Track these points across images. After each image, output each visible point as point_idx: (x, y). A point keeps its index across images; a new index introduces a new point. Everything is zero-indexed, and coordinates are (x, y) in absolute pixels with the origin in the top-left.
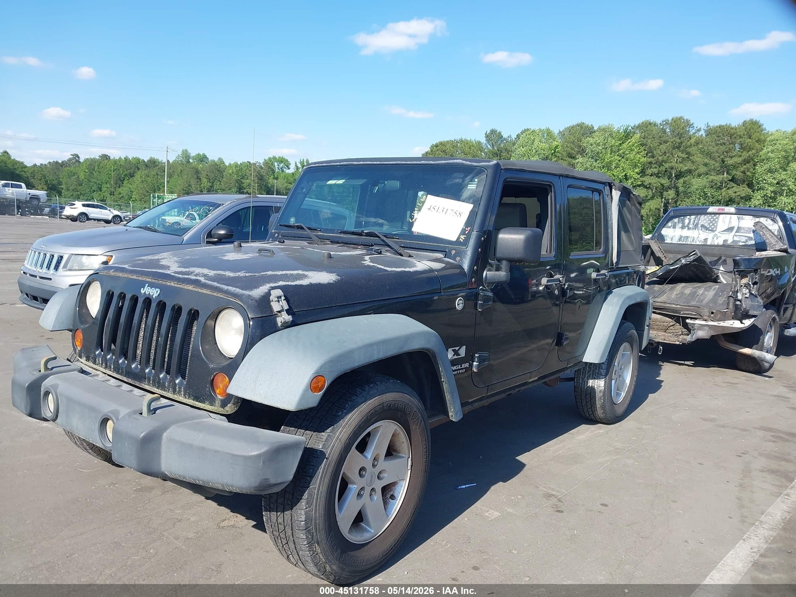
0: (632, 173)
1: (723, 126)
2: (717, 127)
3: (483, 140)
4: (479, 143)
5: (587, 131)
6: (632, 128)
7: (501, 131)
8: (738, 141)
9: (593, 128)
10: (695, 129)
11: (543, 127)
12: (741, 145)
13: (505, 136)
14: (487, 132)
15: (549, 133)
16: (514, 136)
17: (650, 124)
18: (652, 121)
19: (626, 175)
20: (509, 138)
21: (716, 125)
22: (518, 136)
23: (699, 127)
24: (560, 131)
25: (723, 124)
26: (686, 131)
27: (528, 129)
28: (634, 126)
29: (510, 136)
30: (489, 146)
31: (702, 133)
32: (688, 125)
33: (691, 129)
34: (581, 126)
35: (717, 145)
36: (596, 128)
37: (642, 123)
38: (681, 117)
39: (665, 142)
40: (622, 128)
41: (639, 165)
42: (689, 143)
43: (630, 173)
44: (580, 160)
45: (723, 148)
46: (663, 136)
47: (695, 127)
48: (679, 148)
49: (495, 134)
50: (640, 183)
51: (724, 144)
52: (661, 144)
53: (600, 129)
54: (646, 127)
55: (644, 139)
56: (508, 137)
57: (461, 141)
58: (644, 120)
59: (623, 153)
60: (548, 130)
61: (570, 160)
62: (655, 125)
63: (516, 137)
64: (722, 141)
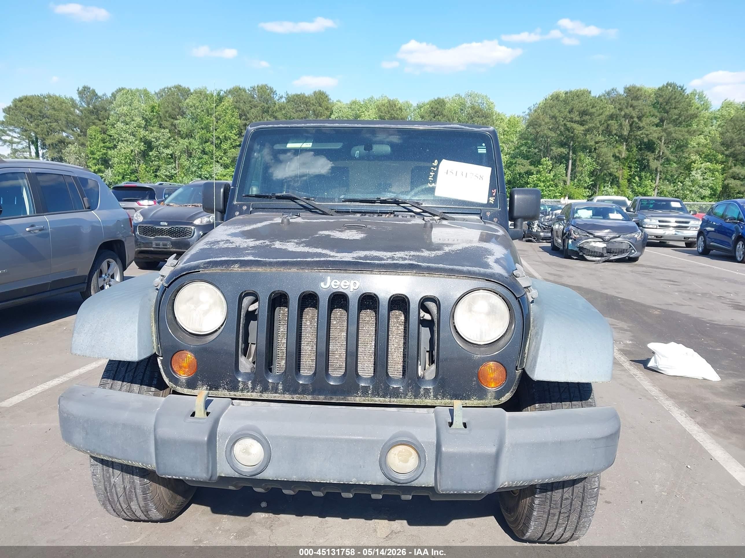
0: (230, 134)
1: (299, 95)
2: (294, 95)
3: (76, 97)
4: (72, 100)
5: (185, 93)
6: (224, 92)
7: (94, 88)
8: (312, 108)
9: (190, 90)
10: (278, 96)
11: (141, 88)
12: (314, 111)
13: (100, 94)
14: (79, 88)
15: (146, 93)
16: (109, 95)
17: (240, 89)
18: (241, 87)
19: (225, 136)
20: (104, 97)
21: (293, 94)
22: (114, 95)
23: (281, 95)
24: (155, 92)
25: (299, 93)
26: (271, 97)
27: (123, 89)
28: (227, 91)
29: (105, 95)
30: (83, 104)
31: (284, 100)
32: (272, 92)
33: (275, 96)
34: (178, 88)
35: (297, 111)
36: (192, 91)
37: (233, 88)
38: (266, 85)
39: (255, 106)
40: (215, 91)
41: (235, 126)
42: (275, 109)
43: (228, 134)
44: (182, 121)
45: (302, 114)
46: (253, 101)
47: (278, 94)
48: (267, 112)
49: (89, 91)
50: (238, 144)
51: (302, 110)
52: (252, 108)
53: (196, 92)
54: (236, 92)
55: (236, 103)
56: (103, 95)
57: (49, 97)
58: (234, 85)
59: (219, 115)
60: (145, 90)
61: (172, 120)
62: (244, 90)
63: (111, 96)
64: (300, 109)
